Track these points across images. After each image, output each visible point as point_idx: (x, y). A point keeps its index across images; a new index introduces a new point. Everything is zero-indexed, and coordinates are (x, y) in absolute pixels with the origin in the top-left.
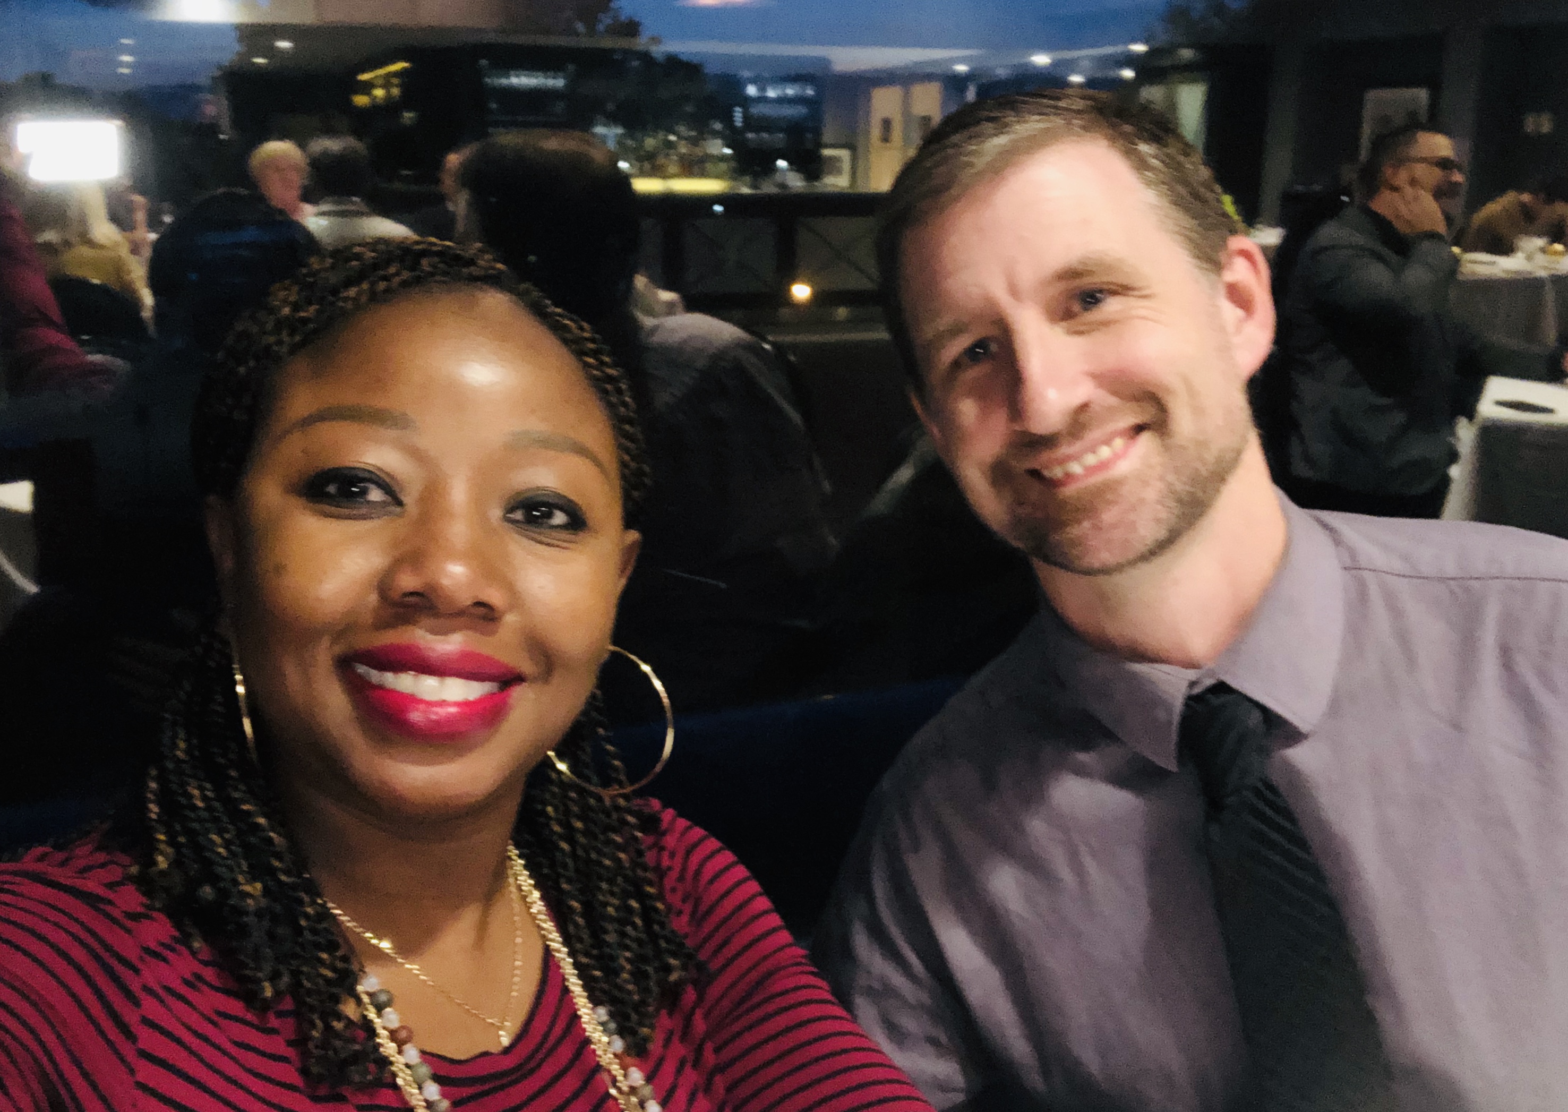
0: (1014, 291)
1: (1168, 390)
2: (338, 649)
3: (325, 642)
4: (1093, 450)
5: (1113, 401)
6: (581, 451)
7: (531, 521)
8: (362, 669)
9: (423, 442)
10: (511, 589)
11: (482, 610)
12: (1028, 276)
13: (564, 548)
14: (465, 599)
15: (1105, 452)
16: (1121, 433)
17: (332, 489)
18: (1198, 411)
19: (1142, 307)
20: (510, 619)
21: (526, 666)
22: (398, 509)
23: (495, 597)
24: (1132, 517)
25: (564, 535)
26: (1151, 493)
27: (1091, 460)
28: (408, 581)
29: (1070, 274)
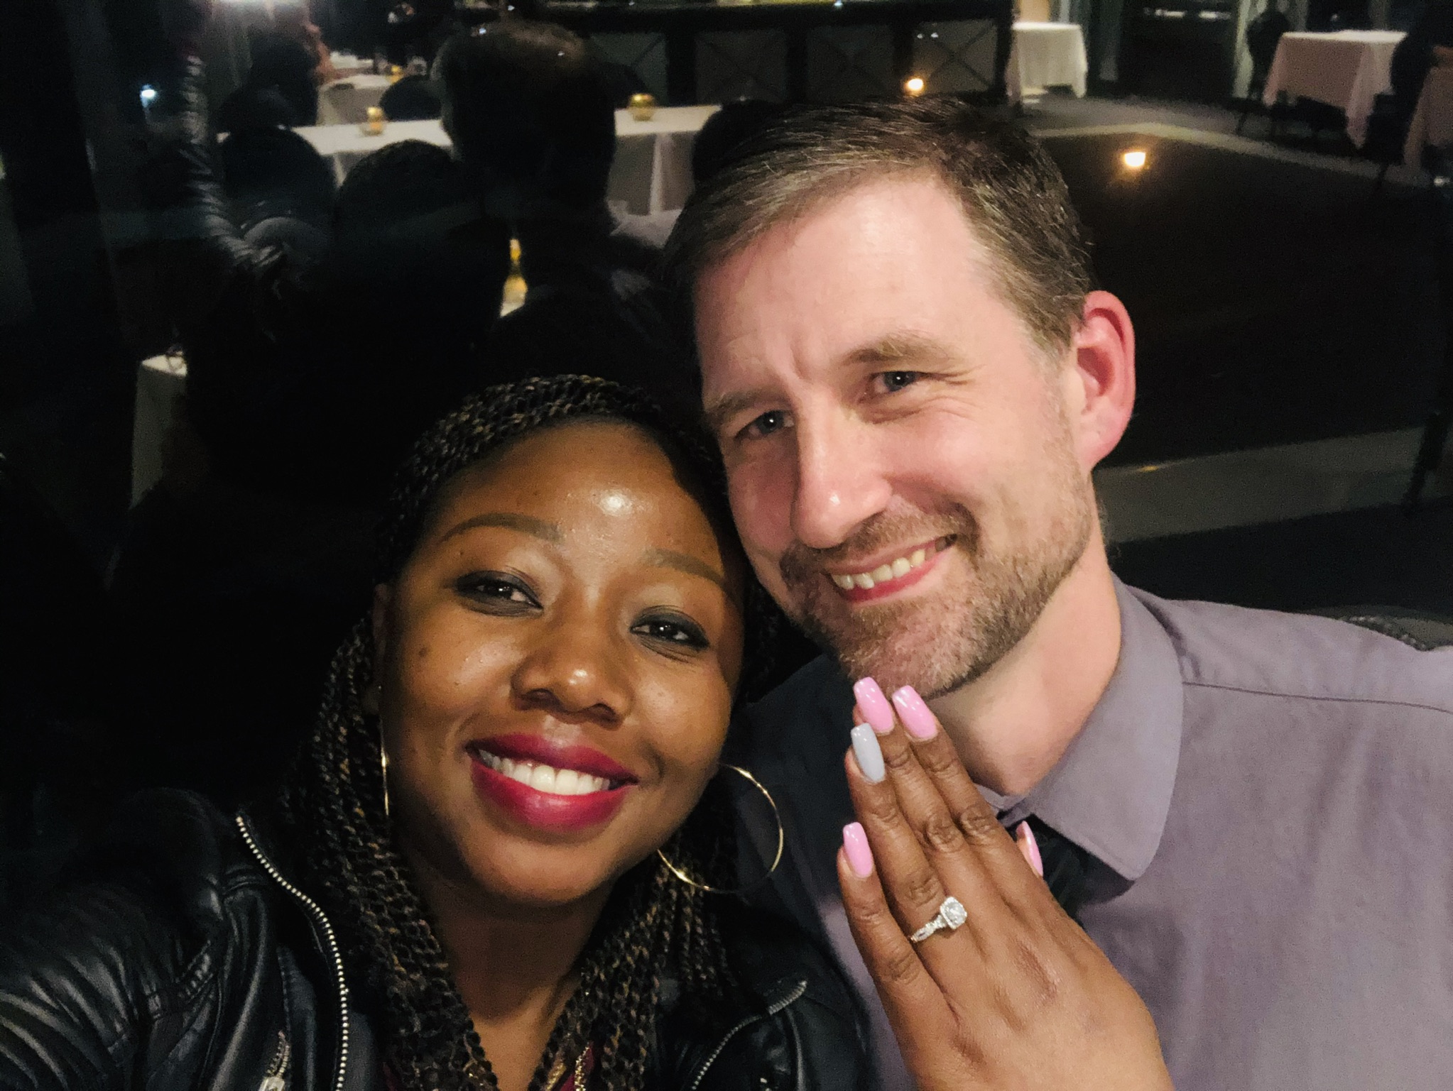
0: (802, 369)
1: (980, 503)
2: (467, 736)
3: (455, 727)
4: (890, 561)
5: (910, 510)
6: (709, 574)
7: (655, 633)
8: (487, 756)
9: (566, 553)
10: (631, 696)
11: (602, 710)
12: (819, 352)
13: (681, 661)
14: (586, 701)
15: (902, 566)
16: (926, 546)
17: (481, 588)
18: (1017, 525)
19: (955, 398)
20: (629, 721)
21: (641, 769)
22: (537, 611)
23: (617, 702)
24: (927, 649)
25: (685, 648)
26: (952, 623)
27: (885, 574)
28: (536, 679)
29: (868, 356)
